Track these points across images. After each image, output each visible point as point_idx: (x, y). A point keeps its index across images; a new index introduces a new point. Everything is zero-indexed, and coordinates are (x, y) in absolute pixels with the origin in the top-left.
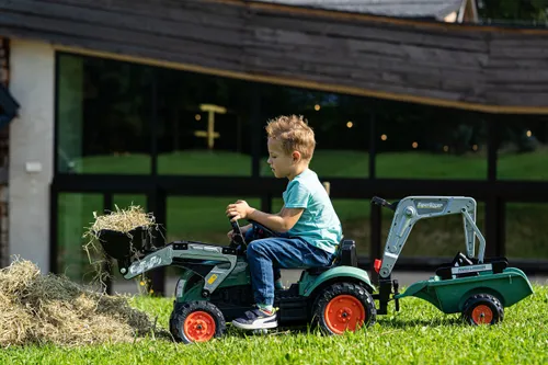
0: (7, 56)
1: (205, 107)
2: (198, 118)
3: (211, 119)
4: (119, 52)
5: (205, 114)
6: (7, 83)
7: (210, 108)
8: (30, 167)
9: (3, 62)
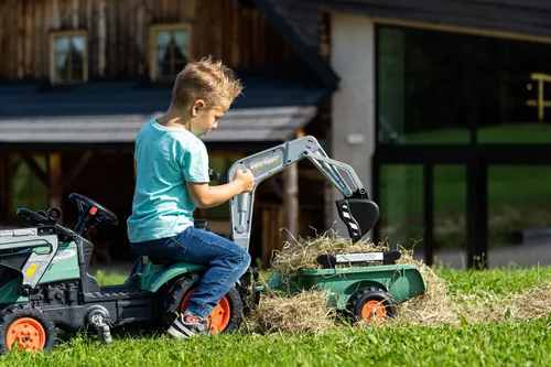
0: (328, 31)
1: (536, 76)
2: (529, 87)
3: (541, 88)
4: (436, 22)
5: (535, 83)
6: (329, 57)
7: (540, 77)
8: (353, 139)
9: (324, 37)
